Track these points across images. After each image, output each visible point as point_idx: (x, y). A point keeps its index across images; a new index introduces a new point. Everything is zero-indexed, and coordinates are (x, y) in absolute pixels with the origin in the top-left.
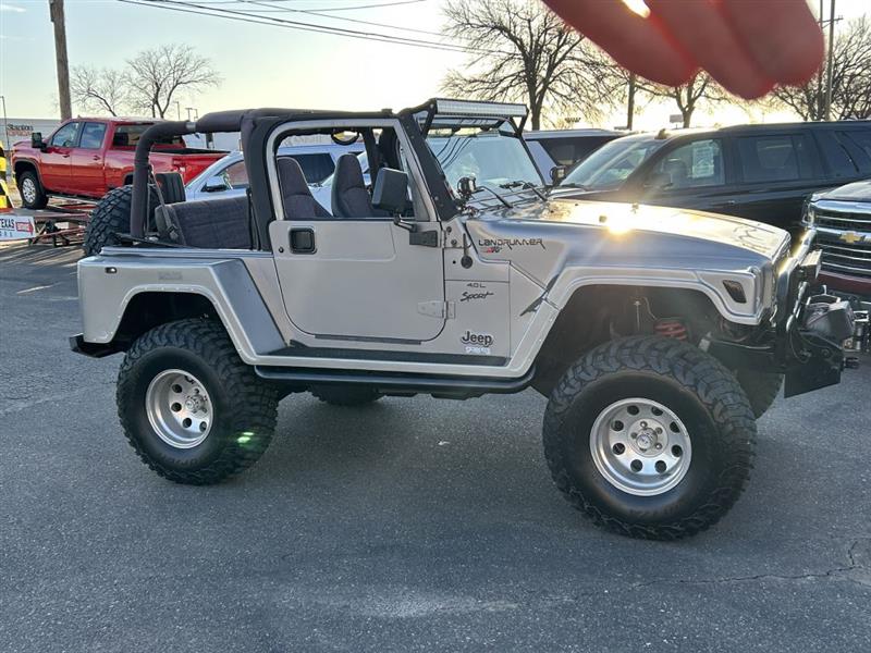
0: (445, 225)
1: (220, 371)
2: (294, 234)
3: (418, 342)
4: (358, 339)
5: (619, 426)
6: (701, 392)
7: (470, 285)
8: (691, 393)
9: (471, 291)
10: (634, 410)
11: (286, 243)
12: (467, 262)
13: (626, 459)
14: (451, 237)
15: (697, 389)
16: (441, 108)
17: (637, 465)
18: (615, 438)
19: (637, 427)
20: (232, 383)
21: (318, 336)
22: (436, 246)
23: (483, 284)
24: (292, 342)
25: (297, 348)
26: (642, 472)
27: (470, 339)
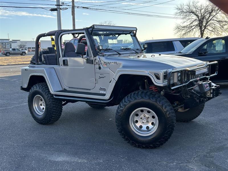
0: (95, 58)
1: (46, 95)
2: (64, 61)
3: (90, 90)
4: (77, 88)
5: (137, 115)
6: (164, 108)
7: (101, 74)
8: (161, 108)
9: (101, 76)
10: (142, 111)
11: (62, 64)
12: (100, 68)
13: (138, 125)
14: (96, 61)
15: (162, 107)
16: (95, 27)
17: (141, 127)
18: (136, 118)
19: (142, 116)
20: (49, 98)
21: (69, 88)
22: (93, 64)
23: (104, 74)
24: (64, 89)
25: (65, 91)
26: (142, 129)
27: (101, 89)
